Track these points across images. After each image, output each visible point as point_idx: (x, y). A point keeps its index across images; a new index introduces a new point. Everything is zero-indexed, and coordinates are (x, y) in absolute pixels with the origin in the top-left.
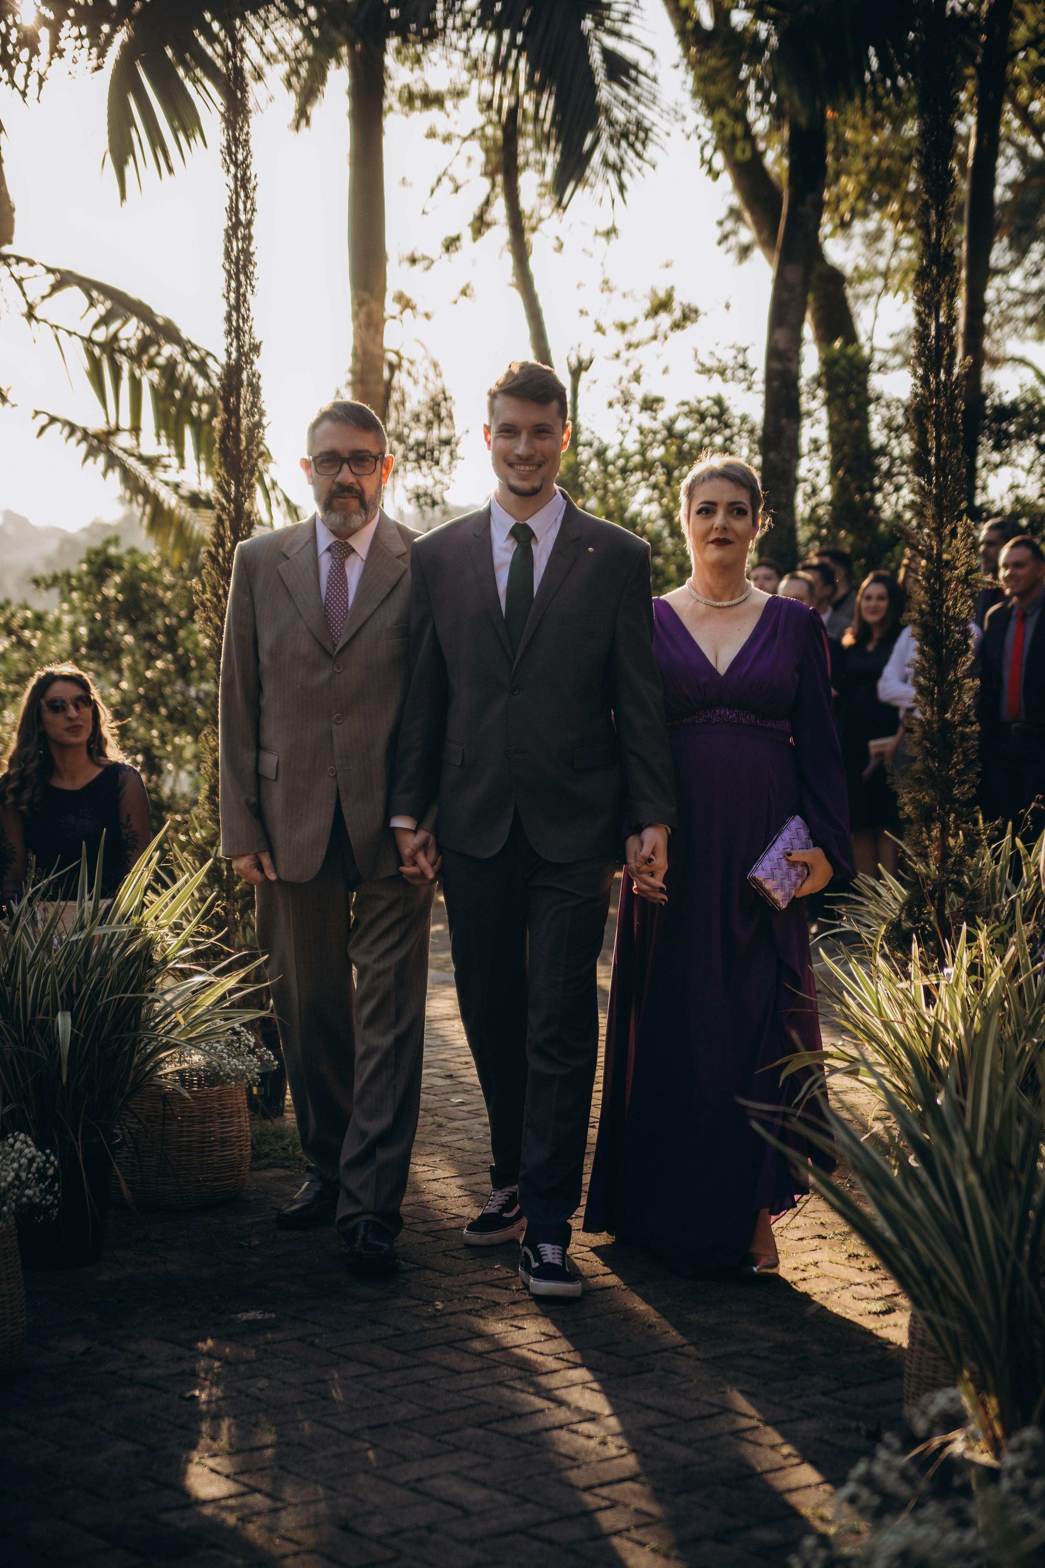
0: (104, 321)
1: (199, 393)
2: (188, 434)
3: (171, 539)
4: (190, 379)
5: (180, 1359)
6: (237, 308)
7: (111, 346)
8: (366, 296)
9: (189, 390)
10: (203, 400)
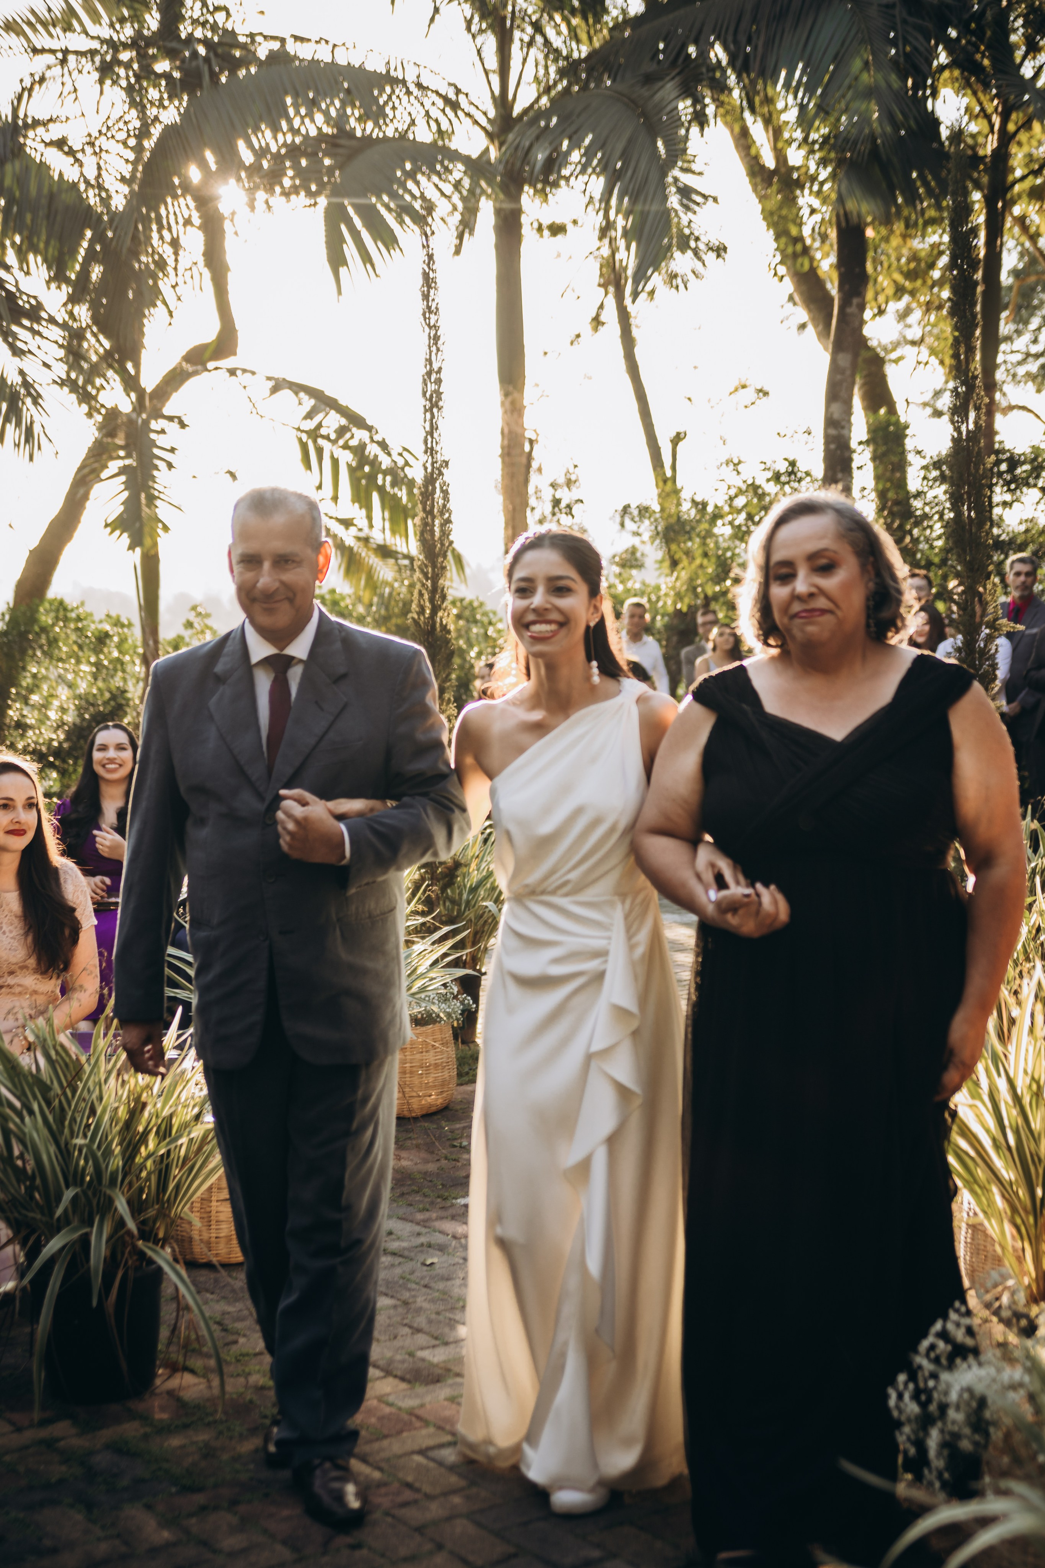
0: (309, 416)
1: (384, 467)
2: (375, 497)
3: (363, 582)
4: (376, 456)
5: (419, 1234)
6: (431, 433)
7: (314, 434)
8: (511, 388)
9: (374, 463)
10: (385, 473)
